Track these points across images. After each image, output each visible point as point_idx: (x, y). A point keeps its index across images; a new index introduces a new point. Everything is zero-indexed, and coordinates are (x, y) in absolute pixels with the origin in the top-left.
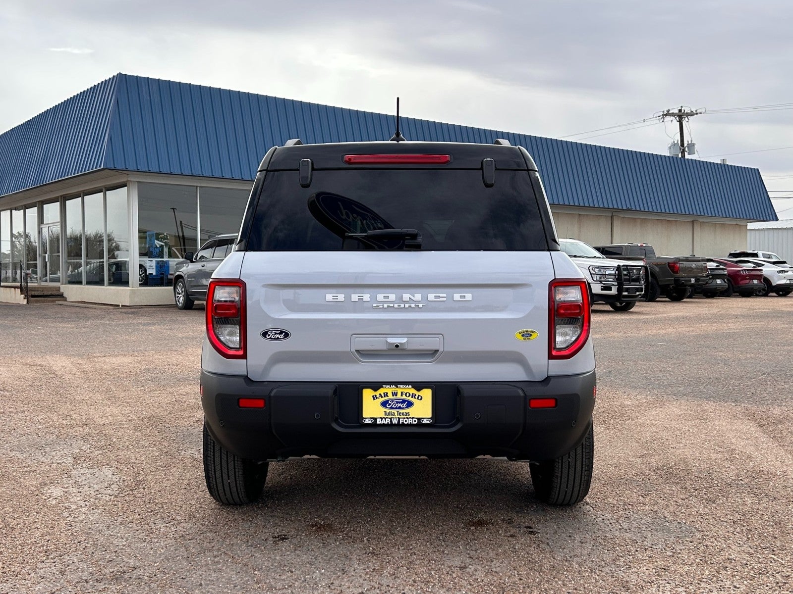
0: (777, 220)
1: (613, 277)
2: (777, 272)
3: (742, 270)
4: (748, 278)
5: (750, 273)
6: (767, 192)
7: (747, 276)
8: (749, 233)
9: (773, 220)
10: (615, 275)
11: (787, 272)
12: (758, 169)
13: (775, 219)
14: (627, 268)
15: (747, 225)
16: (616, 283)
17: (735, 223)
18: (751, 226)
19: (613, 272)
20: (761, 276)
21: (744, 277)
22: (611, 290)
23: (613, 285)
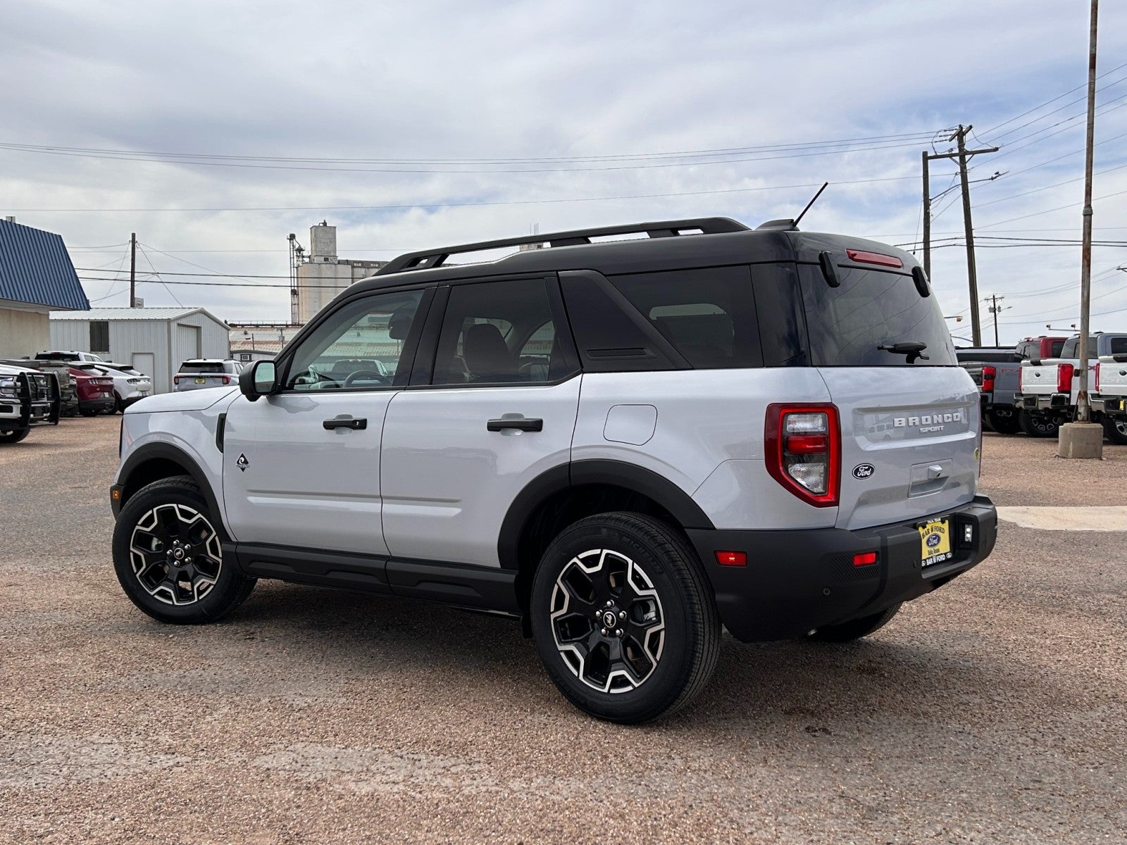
0: (89, 308)
1: (12, 391)
2: (128, 381)
3: (91, 379)
4: (98, 389)
5: (101, 383)
6: (74, 269)
7: (97, 387)
8: (52, 325)
9: (85, 309)
10: (15, 387)
11: (139, 381)
12: (60, 236)
13: (86, 308)
14: (33, 377)
15: (48, 315)
16: (18, 401)
17: (34, 311)
18: (54, 315)
19: (12, 383)
20: (112, 386)
21: (93, 389)
22: (12, 412)
23: (14, 403)
